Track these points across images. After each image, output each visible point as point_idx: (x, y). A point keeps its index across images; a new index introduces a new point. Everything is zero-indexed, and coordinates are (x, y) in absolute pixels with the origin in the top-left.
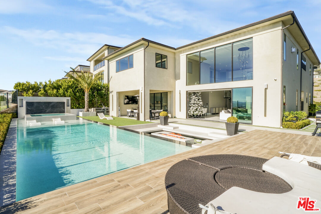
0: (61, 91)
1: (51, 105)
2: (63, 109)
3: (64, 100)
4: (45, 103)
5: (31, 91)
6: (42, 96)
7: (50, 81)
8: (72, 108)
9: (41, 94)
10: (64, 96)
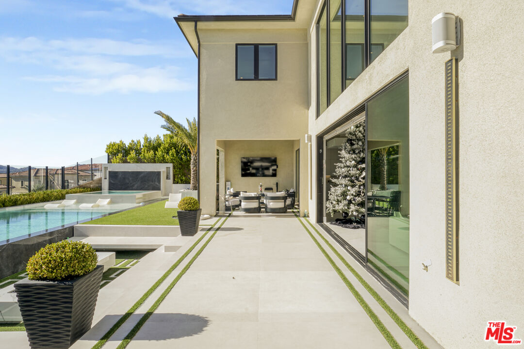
0: (159, 153)
1: (141, 176)
2: (158, 184)
3: (161, 168)
4: (133, 173)
5: (120, 155)
6: (131, 162)
7: (146, 139)
8: (175, 182)
9: (131, 159)
10: (164, 161)
